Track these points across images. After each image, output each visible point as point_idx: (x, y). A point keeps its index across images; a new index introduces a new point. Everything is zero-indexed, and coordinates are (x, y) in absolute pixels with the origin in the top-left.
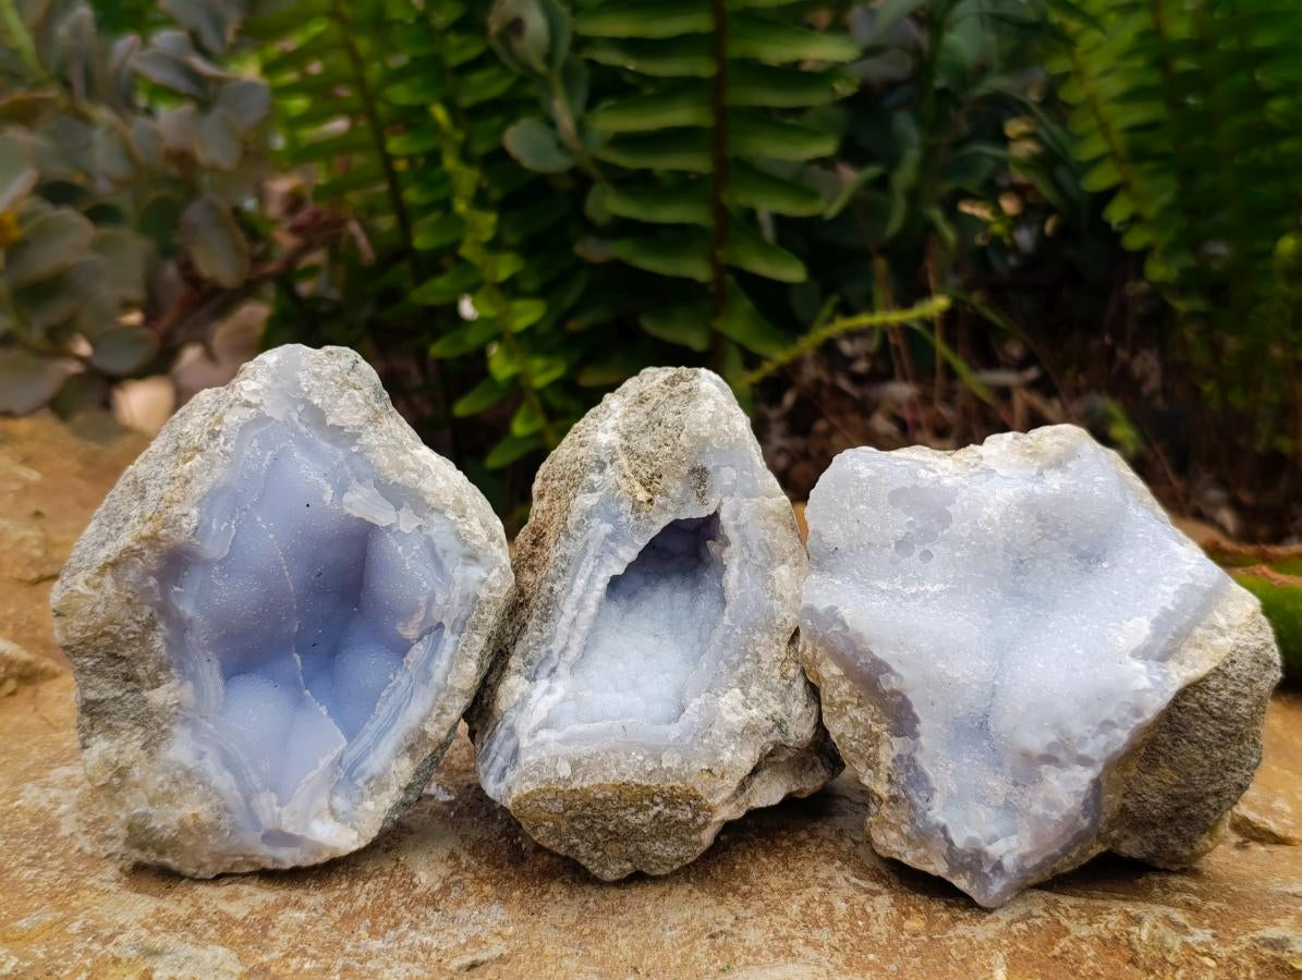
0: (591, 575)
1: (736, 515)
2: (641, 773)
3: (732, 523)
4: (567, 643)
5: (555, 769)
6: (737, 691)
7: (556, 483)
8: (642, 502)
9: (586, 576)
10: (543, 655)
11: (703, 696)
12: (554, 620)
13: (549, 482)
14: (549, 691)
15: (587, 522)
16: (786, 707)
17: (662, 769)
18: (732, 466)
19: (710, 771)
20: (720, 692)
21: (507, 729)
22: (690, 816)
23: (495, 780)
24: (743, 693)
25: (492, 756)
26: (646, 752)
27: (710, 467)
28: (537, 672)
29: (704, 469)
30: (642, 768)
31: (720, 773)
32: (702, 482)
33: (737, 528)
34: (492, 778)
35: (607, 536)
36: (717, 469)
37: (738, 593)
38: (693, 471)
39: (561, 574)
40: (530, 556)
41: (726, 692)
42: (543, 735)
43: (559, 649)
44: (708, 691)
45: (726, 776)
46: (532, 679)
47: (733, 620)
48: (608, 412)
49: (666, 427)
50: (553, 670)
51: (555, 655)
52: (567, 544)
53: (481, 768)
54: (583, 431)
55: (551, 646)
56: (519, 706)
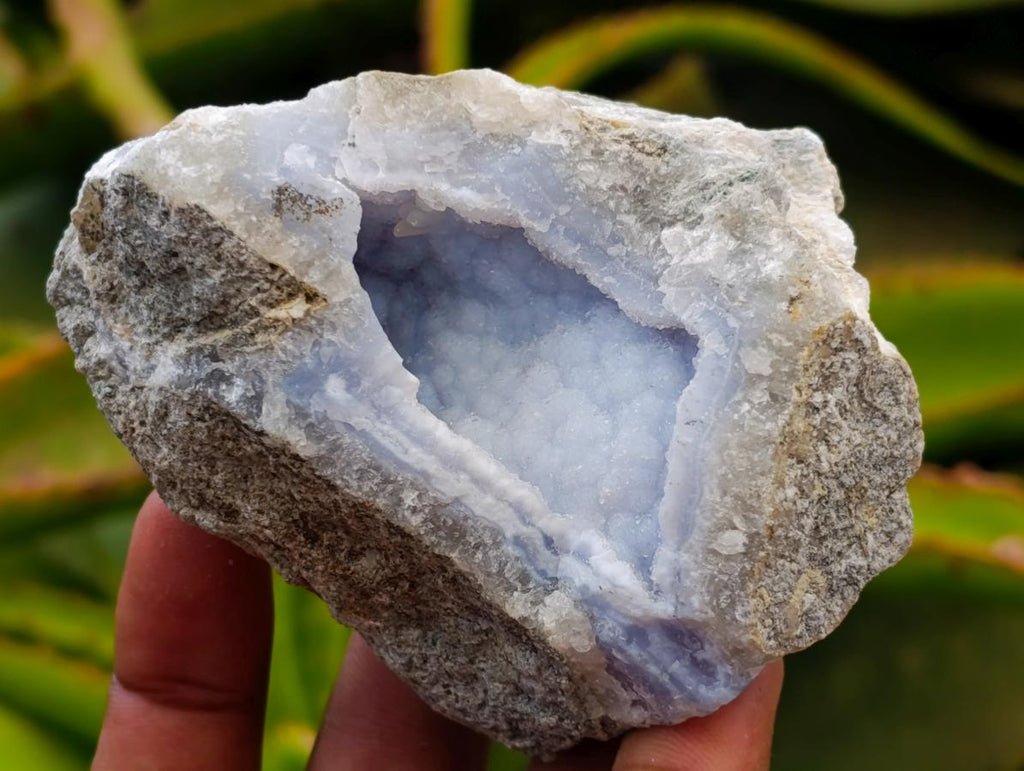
0: (408, 434)
1: (371, 165)
2: (771, 412)
3: (381, 175)
4: (510, 505)
5: (728, 558)
6: (666, 233)
7: (218, 479)
8: (307, 313)
9: (406, 442)
10: (518, 552)
11: (663, 288)
12: (466, 518)
13: (210, 493)
14: (583, 556)
15: (312, 420)
16: (713, 162)
17: (771, 378)
18: (284, 148)
19: (792, 300)
20: (662, 261)
21: (629, 642)
22: (853, 355)
23: (708, 684)
24: (671, 224)
25: (665, 679)
26: (739, 396)
27: (278, 180)
28: (543, 573)
29: (281, 191)
30: (763, 409)
31: (799, 285)
32: (299, 199)
33: (391, 168)
34: (703, 689)
35: (348, 389)
36: (285, 171)
37: (502, 196)
38: (278, 208)
39: (390, 488)
40: (332, 553)
41: (664, 253)
42: (660, 571)
43: (518, 522)
44: (655, 280)
45: (806, 277)
46: (553, 583)
47: (545, 216)
48: (114, 364)
49: (184, 242)
50: (549, 542)
51: (525, 530)
52: (341, 464)
53: (681, 707)
54: (135, 415)
55: (509, 534)
56: (596, 613)
